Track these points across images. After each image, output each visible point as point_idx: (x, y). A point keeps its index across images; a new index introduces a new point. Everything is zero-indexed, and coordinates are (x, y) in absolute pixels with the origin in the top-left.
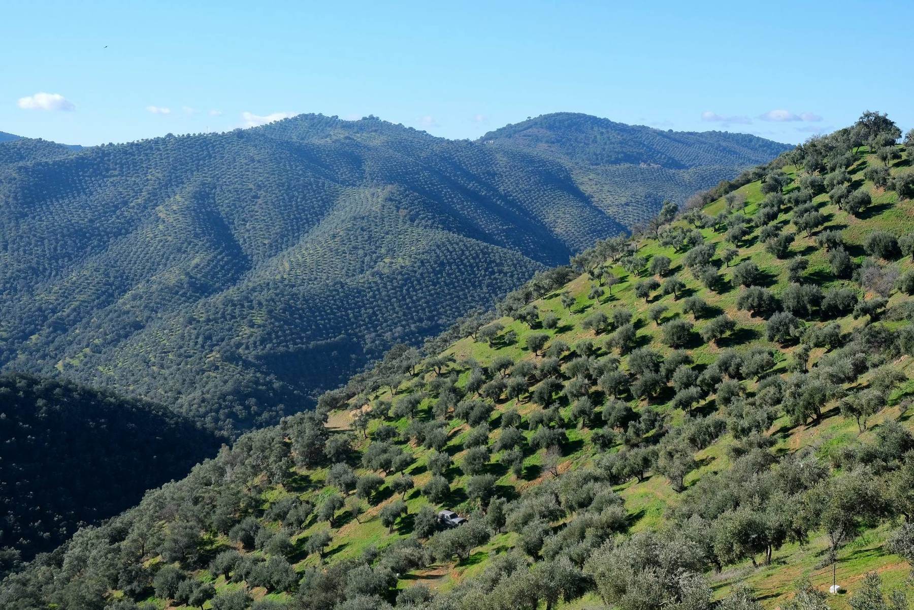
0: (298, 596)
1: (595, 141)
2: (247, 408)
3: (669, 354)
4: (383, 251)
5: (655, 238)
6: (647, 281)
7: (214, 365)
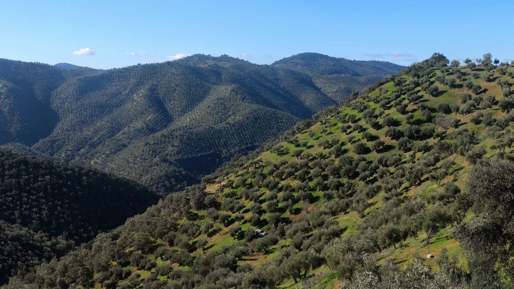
0: (193, 267)
1: (322, 65)
2: (171, 183)
3: (356, 157)
4: (230, 113)
5: (349, 106)
6: (346, 125)
7: (156, 163)
